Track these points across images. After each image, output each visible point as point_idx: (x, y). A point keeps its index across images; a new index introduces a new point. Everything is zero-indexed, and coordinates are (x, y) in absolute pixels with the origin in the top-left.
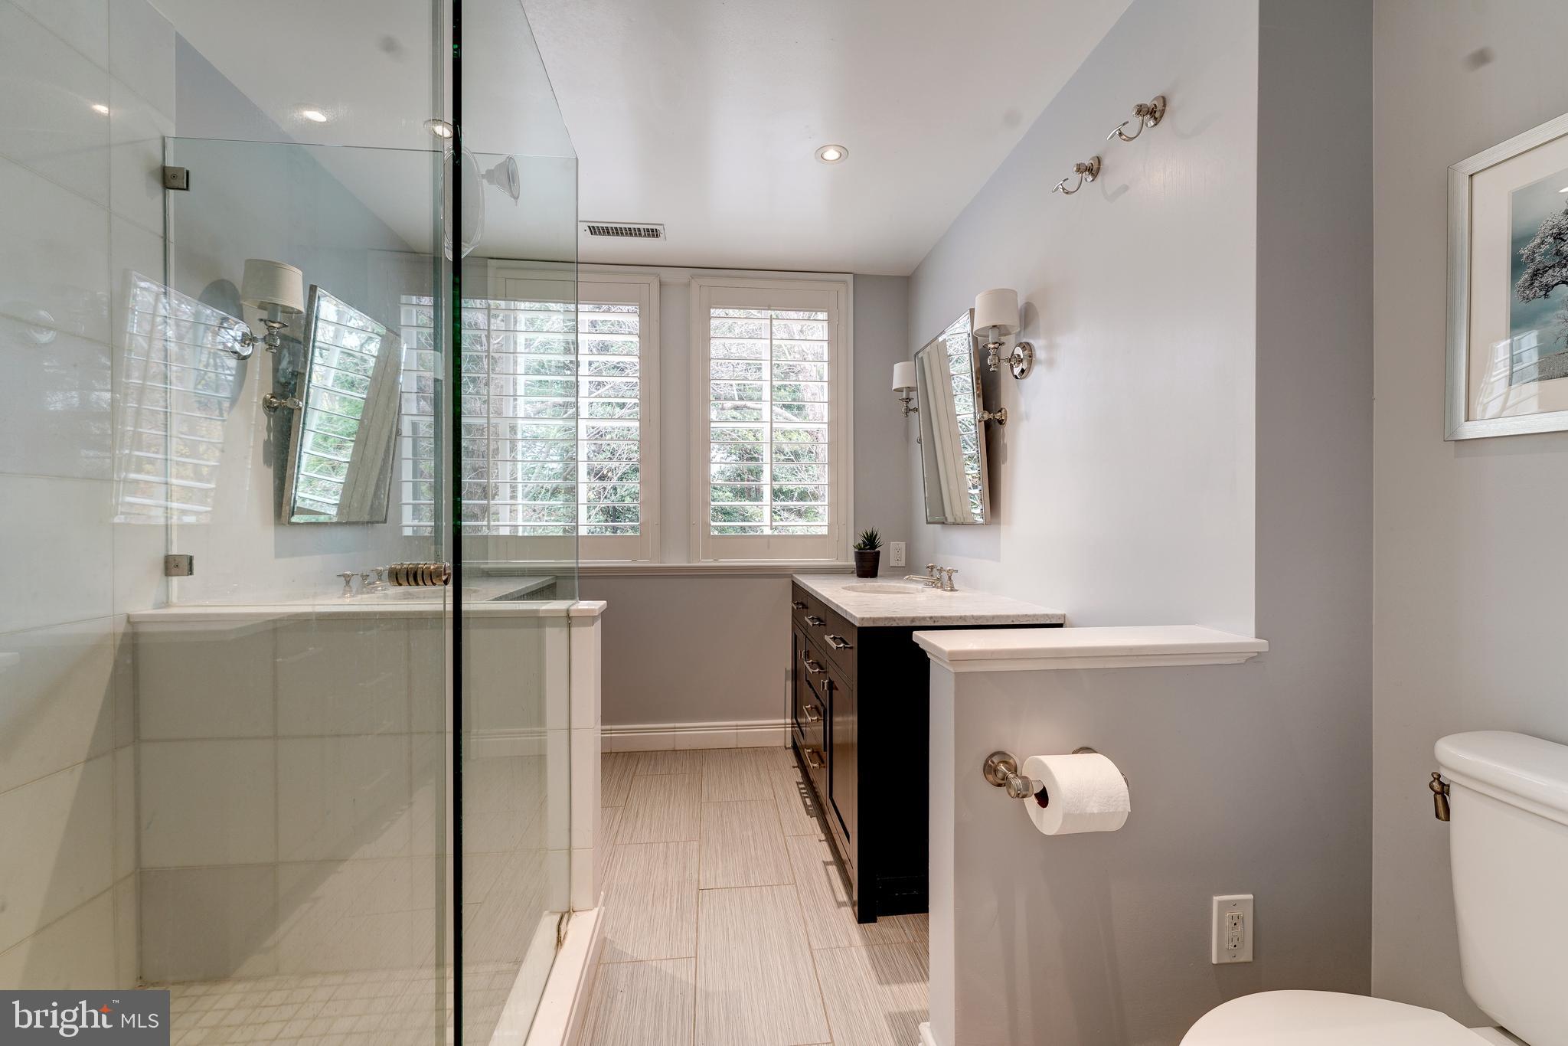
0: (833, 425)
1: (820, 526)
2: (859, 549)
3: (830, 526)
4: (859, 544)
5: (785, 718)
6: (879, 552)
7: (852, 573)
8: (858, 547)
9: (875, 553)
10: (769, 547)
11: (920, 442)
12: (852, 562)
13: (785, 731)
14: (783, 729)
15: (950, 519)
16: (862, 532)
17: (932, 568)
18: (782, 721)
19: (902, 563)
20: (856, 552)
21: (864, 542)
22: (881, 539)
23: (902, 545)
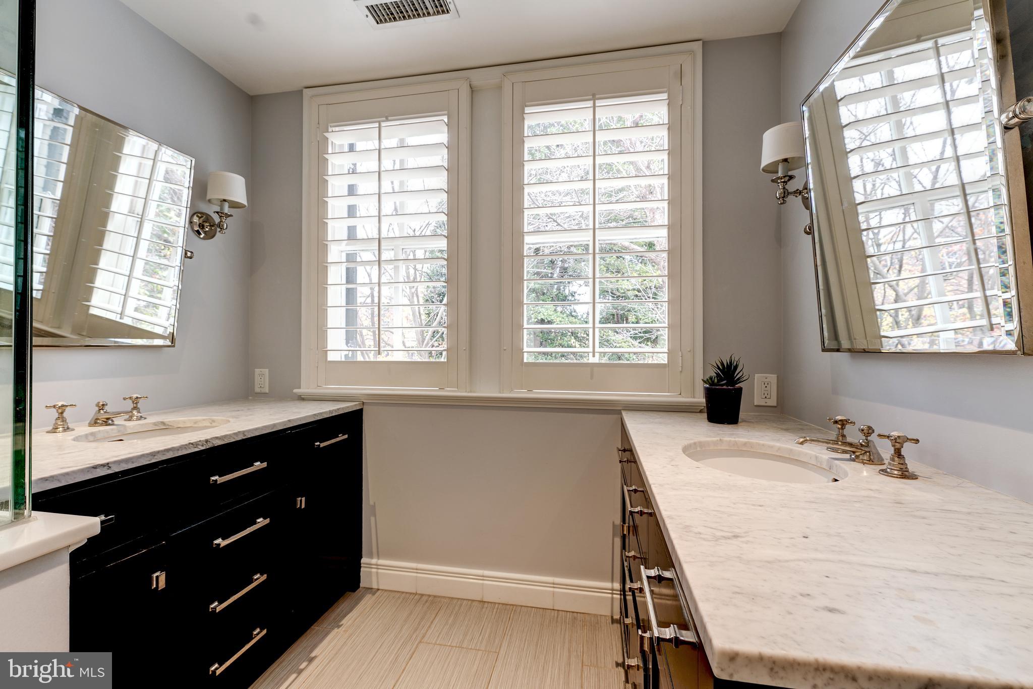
0: (674, 228)
1: (659, 354)
2: (710, 385)
3: (670, 353)
4: (711, 378)
5: (612, 581)
6: (741, 389)
7: (701, 412)
8: (710, 381)
9: (735, 389)
10: (592, 377)
11: (809, 231)
12: (700, 399)
13: (612, 598)
14: (610, 595)
15: (845, 344)
16: (715, 360)
17: (843, 423)
18: (608, 585)
19: (773, 402)
20: (707, 389)
21: (718, 374)
22: (744, 370)
23: (773, 378)
